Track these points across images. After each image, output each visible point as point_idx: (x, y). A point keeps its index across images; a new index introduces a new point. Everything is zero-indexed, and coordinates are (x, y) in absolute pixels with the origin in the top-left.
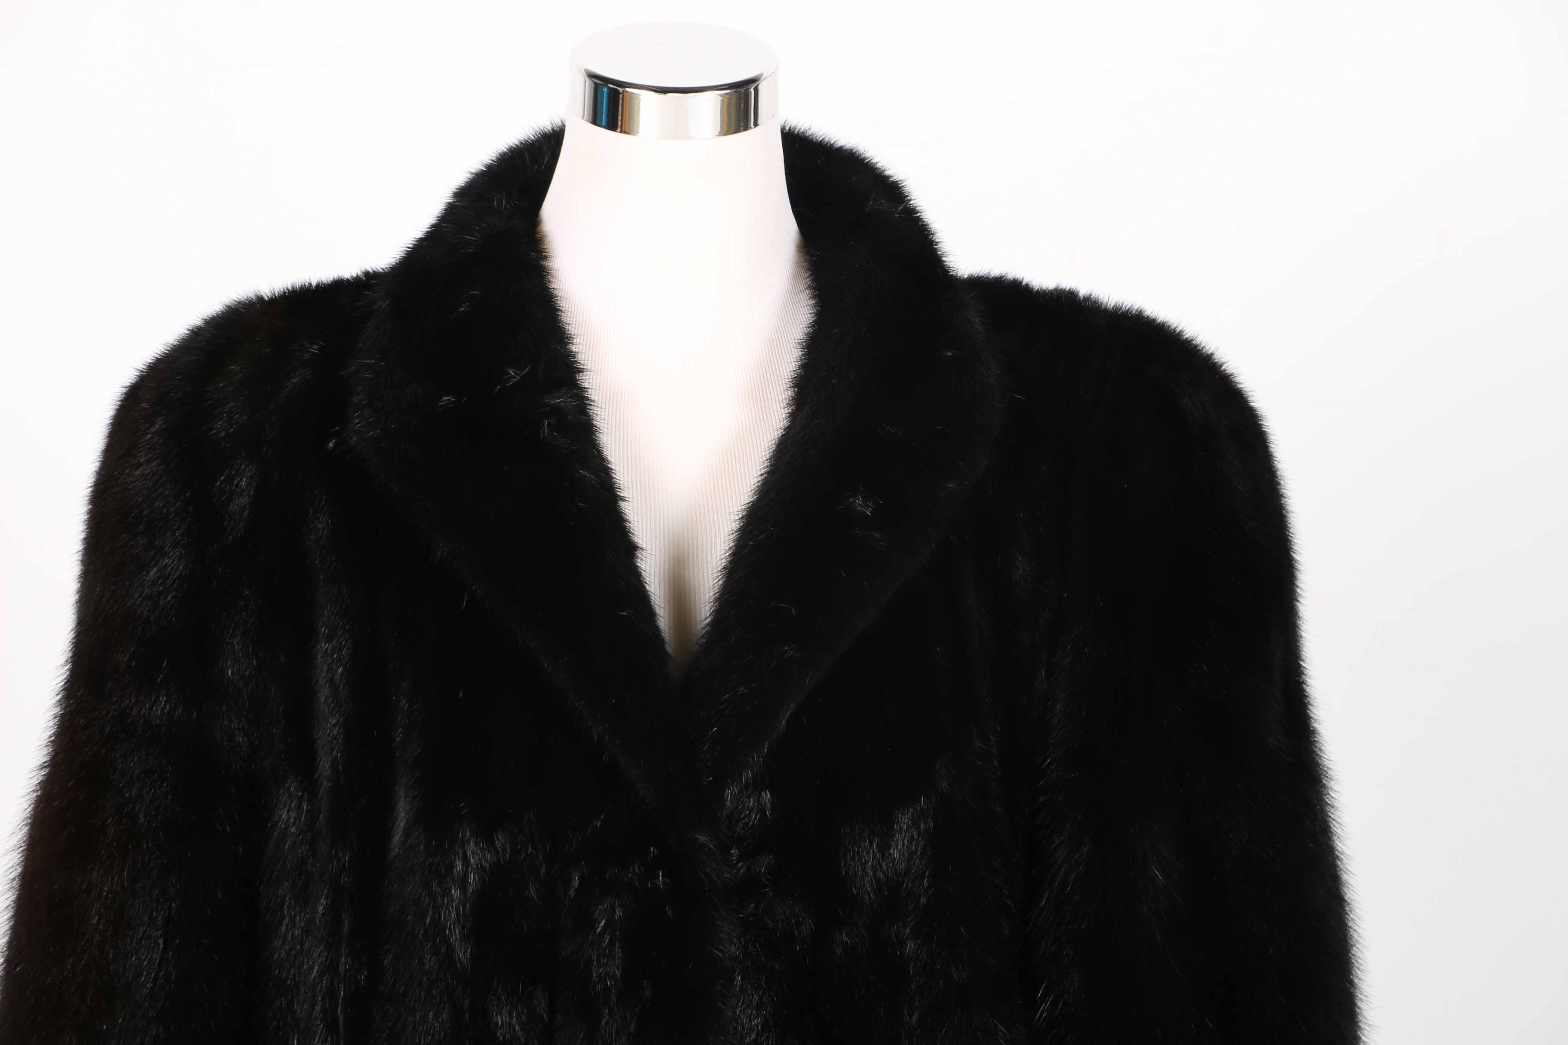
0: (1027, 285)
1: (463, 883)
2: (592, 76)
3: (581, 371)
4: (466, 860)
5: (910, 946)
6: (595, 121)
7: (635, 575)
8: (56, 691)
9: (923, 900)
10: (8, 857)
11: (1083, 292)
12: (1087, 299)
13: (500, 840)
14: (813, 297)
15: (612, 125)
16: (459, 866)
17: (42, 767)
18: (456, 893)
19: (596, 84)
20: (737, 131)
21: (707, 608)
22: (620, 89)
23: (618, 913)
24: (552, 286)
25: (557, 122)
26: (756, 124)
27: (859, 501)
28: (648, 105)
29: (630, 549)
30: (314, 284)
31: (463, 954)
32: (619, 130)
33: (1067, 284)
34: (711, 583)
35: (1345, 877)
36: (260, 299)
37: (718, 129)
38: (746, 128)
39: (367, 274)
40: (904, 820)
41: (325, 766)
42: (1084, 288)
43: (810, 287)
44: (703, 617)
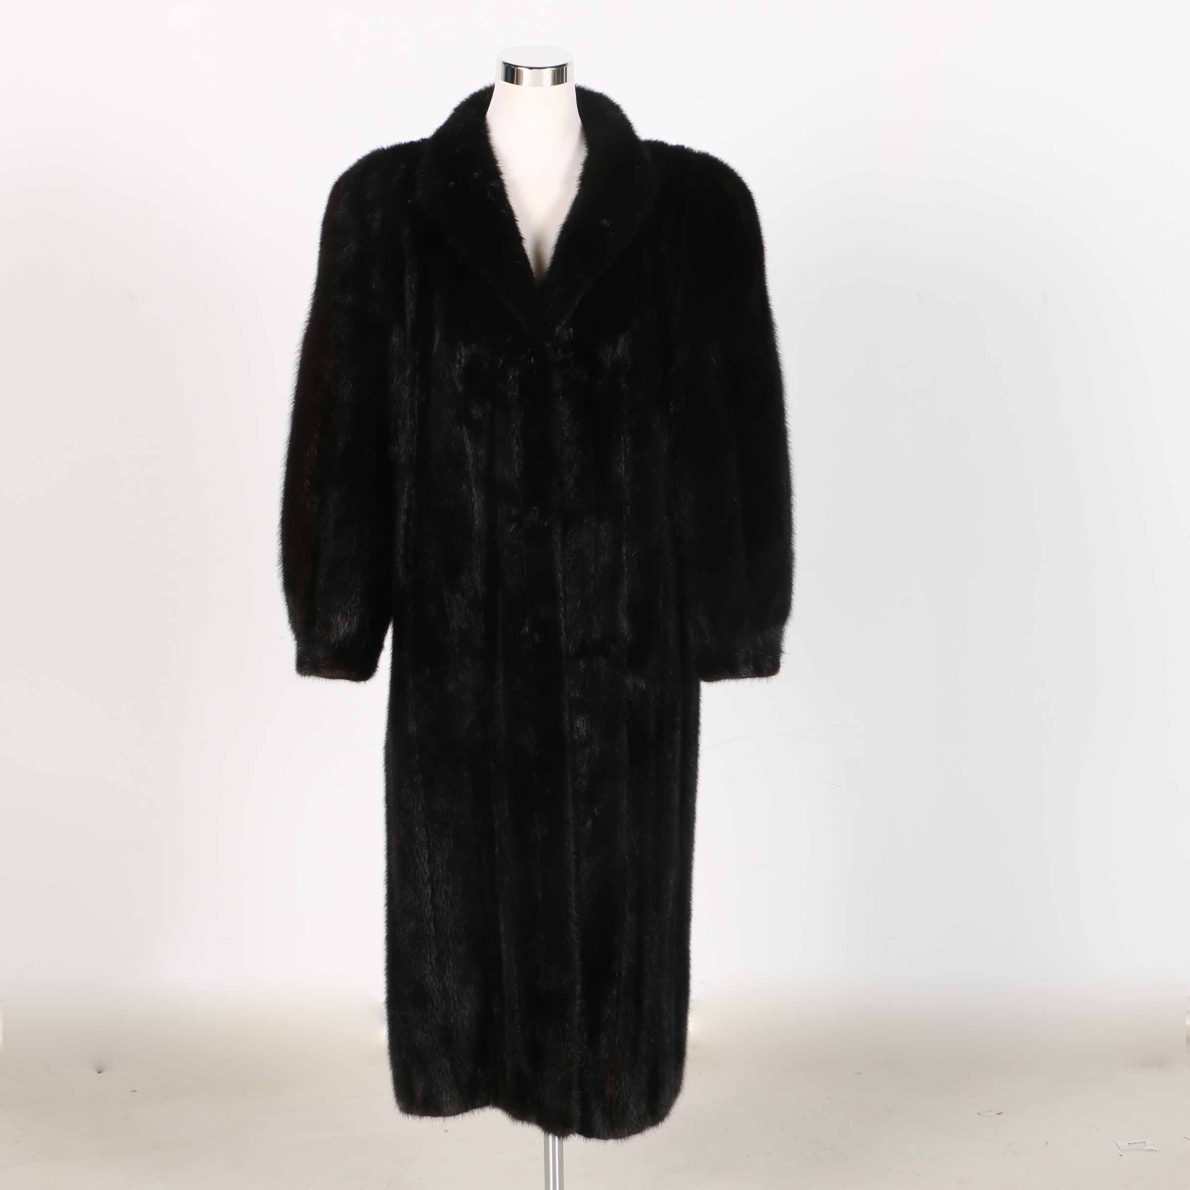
0: (666, 144)
1: (460, 362)
2: (505, 63)
3: (501, 174)
4: (461, 355)
5: (624, 385)
6: (506, 80)
7: (522, 250)
8: (311, 294)
9: (628, 369)
10: (295, 355)
11: (686, 146)
12: (688, 149)
13: (473, 346)
14: (587, 147)
15: (512, 82)
16: (458, 356)
17: (306, 322)
18: (457, 366)
19: (506, 66)
20: (558, 83)
21: (549, 261)
22: (516, 68)
23: (517, 373)
24: (491, 142)
25: (492, 84)
26: (566, 81)
27: (605, 221)
28: (526, 74)
29: (519, 239)
30: (403, 143)
31: (460, 388)
32: (515, 83)
33: (680, 143)
34: (550, 252)
35: (777, 344)
36: (383, 149)
37: (551, 83)
38: (562, 82)
39: (422, 139)
40: (622, 340)
41: (409, 321)
42: (687, 145)
43: (585, 143)
44: (547, 264)
